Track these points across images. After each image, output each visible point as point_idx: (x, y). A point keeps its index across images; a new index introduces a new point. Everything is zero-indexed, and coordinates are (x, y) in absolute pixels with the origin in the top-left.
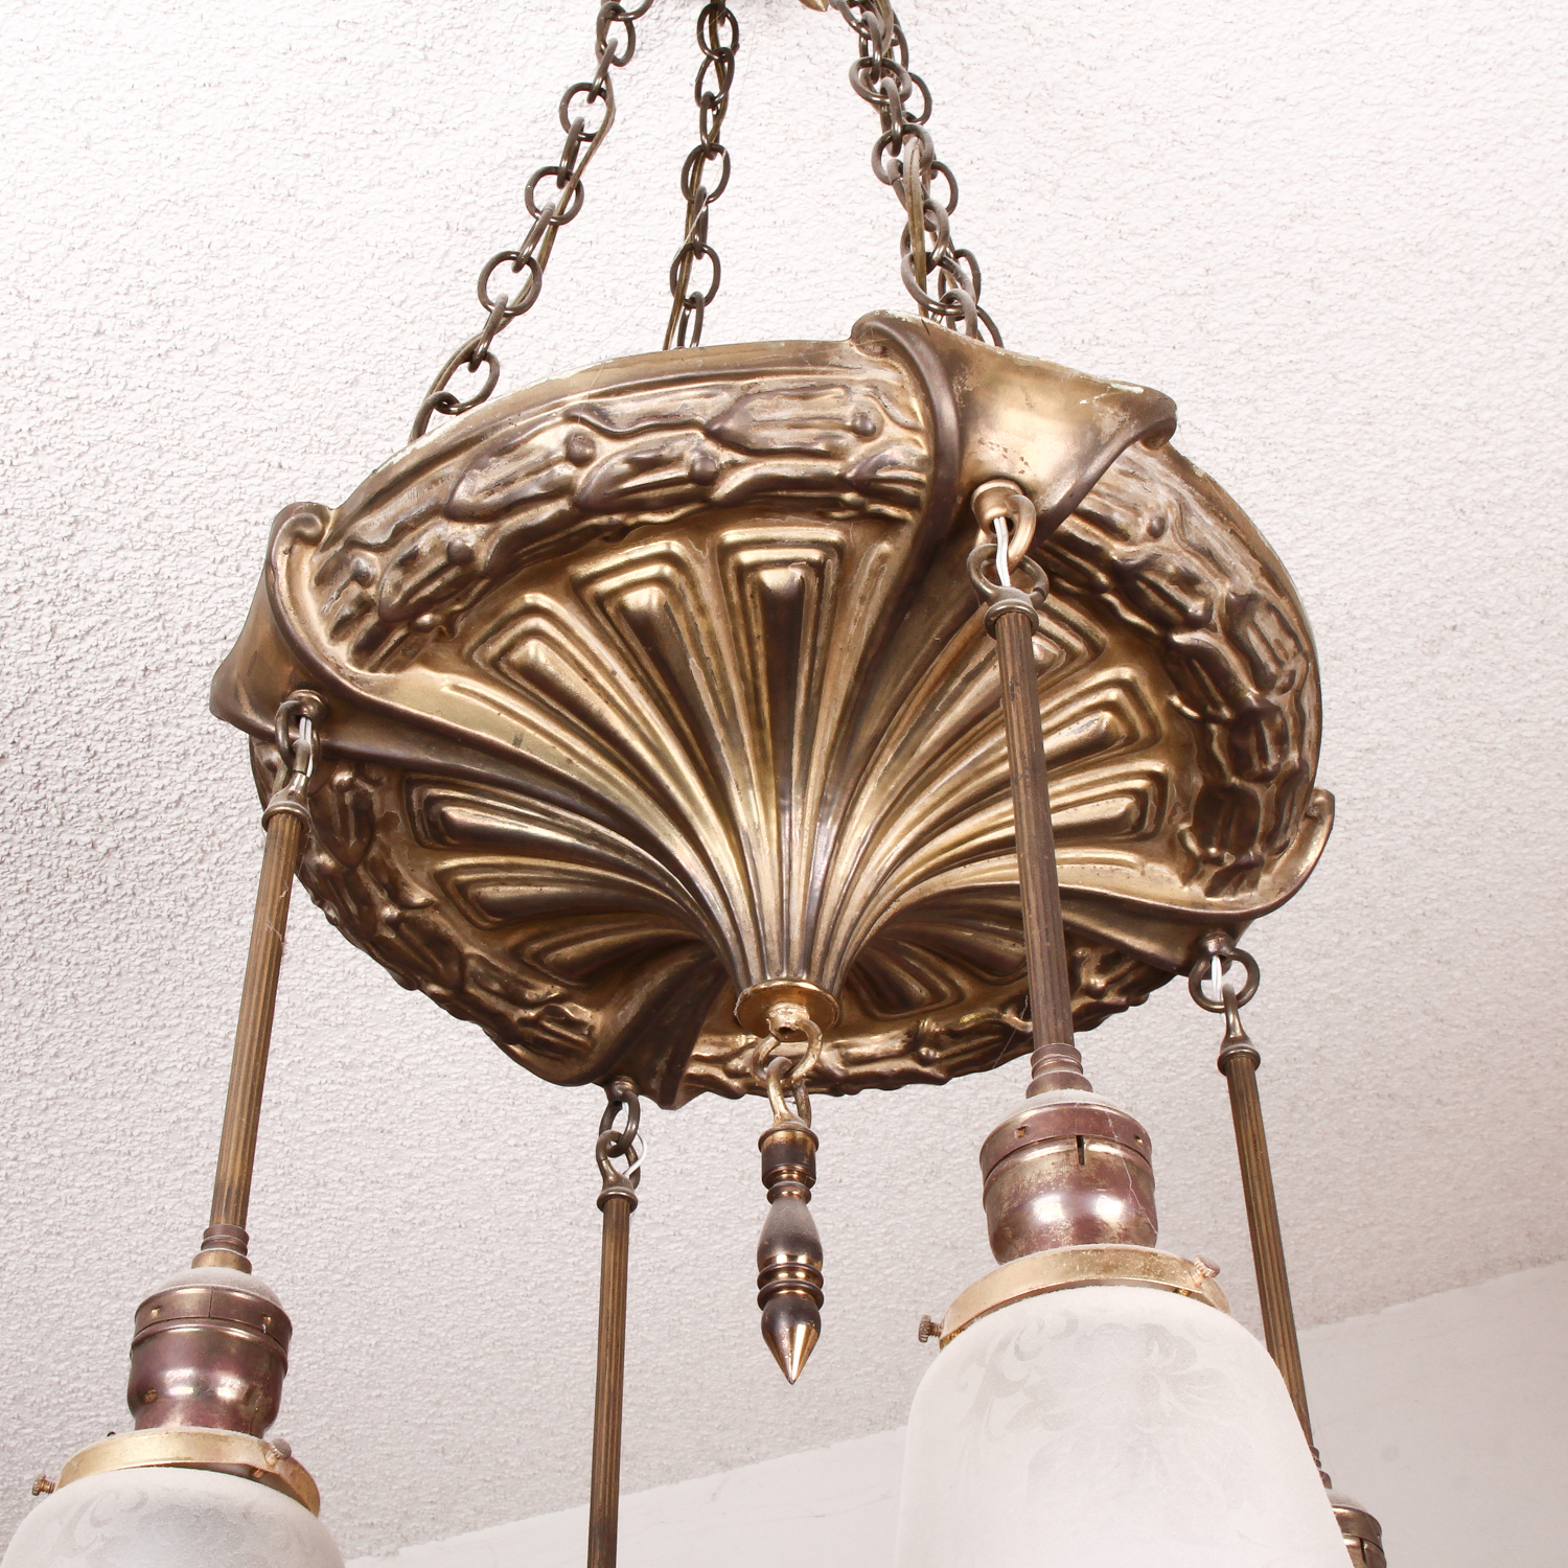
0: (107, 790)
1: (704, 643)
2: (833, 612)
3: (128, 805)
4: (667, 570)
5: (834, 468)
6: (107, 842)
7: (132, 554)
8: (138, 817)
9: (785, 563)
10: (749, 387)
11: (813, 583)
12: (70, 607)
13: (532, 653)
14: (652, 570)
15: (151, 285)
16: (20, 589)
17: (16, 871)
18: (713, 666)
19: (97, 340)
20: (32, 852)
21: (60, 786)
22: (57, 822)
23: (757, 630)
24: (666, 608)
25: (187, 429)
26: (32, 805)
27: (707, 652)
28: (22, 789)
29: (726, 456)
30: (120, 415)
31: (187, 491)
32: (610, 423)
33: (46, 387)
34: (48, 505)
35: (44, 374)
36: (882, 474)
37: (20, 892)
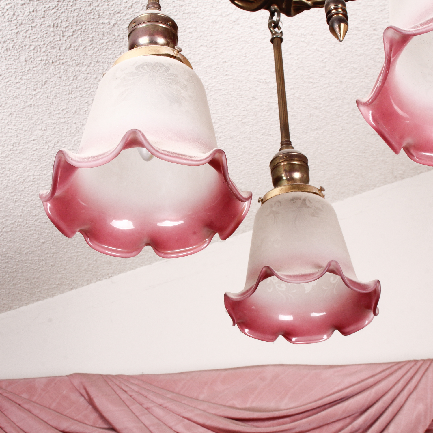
0: (111, 4)
3: (117, 9)
6: (113, 22)
8: (121, 12)
17: (89, 34)
20: (92, 27)
21: (97, 4)
22: (98, 16)
26: (90, 11)
28: (86, 7)
37: (91, 41)
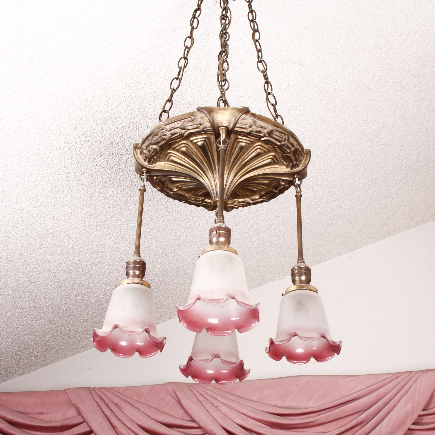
1: (194, 153)
2: (210, 145)
4: (185, 145)
5: (198, 130)
7: (156, 110)
9: (200, 141)
10: (184, 121)
11: (205, 143)
12: (149, 122)
13: (172, 158)
14: (183, 145)
15: (142, 67)
16: (139, 121)
18: (197, 156)
19: (136, 78)
23: (200, 150)
24: (186, 150)
25: (158, 88)
27: (195, 154)
29: (184, 131)
30: (145, 89)
31: (162, 98)
32: (167, 129)
33: (131, 88)
34: (138, 107)
35: (129, 87)
36: (205, 129)
